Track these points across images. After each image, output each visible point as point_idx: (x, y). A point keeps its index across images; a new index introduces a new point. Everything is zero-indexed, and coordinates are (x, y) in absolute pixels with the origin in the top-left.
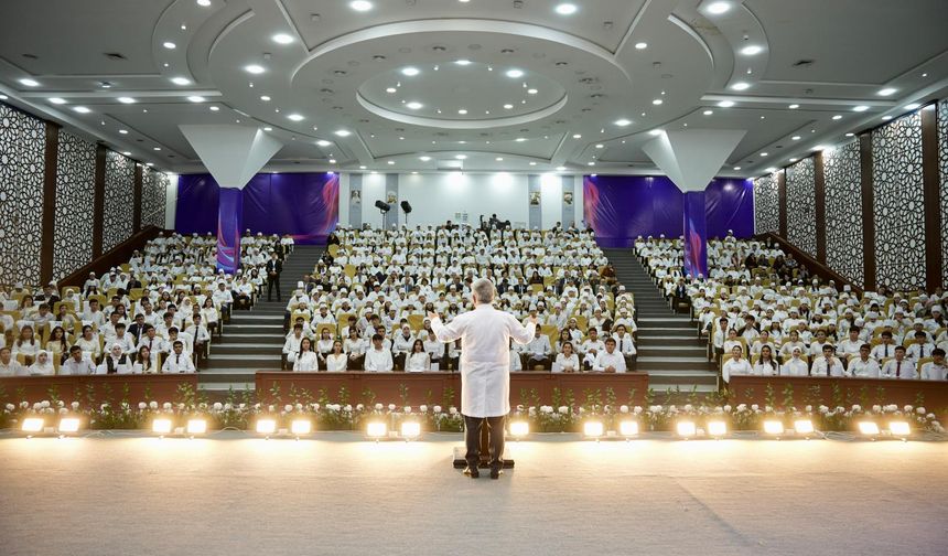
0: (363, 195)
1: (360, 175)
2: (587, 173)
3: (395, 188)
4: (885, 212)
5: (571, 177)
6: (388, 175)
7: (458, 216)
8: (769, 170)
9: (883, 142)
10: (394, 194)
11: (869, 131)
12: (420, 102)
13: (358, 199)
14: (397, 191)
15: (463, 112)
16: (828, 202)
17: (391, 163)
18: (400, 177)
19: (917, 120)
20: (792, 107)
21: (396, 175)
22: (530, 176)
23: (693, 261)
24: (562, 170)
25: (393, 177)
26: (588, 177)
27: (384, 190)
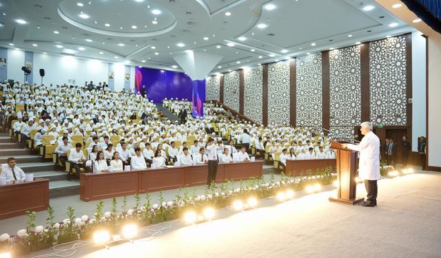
0: (8, 61)
1: (6, 49)
2: (137, 65)
3: (31, 60)
4: (273, 96)
5: (129, 66)
6: (25, 52)
7: (69, 81)
8: (215, 74)
9: (273, 69)
10: (31, 64)
11: (267, 64)
12: (88, 14)
13: (4, 63)
14: (32, 62)
15: (108, 25)
16: (246, 90)
17: (35, 45)
18: (34, 55)
19: (288, 64)
20: (252, 50)
21: (32, 53)
22: (109, 63)
23: (198, 111)
24: (128, 62)
25: (30, 54)
26: (137, 68)
27: (24, 61)
